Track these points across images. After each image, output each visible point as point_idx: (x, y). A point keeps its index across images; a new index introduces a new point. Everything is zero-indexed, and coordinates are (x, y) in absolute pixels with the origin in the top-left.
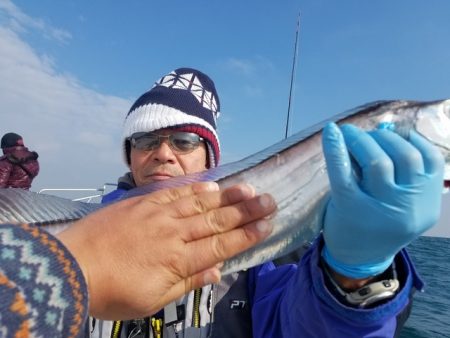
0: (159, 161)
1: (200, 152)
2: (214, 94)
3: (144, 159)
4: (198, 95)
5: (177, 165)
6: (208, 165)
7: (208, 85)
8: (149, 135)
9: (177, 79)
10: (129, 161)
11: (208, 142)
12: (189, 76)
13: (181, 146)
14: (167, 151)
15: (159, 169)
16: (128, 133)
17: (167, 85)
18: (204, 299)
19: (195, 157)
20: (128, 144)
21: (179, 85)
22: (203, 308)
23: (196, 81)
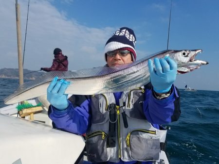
0: (116, 60)
1: (129, 56)
2: (134, 35)
3: (111, 59)
4: (127, 37)
5: (122, 60)
6: (132, 60)
7: (131, 32)
8: (112, 52)
9: (120, 32)
10: (107, 60)
11: (132, 52)
12: (124, 30)
13: (123, 54)
14: (118, 57)
15: (116, 62)
16: (106, 52)
17: (117, 34)
18: (131, 100)
19: (128, 58)
20: (106, 55)
21: (121, 34)
22: (131, 103)
23: (127, 32)
